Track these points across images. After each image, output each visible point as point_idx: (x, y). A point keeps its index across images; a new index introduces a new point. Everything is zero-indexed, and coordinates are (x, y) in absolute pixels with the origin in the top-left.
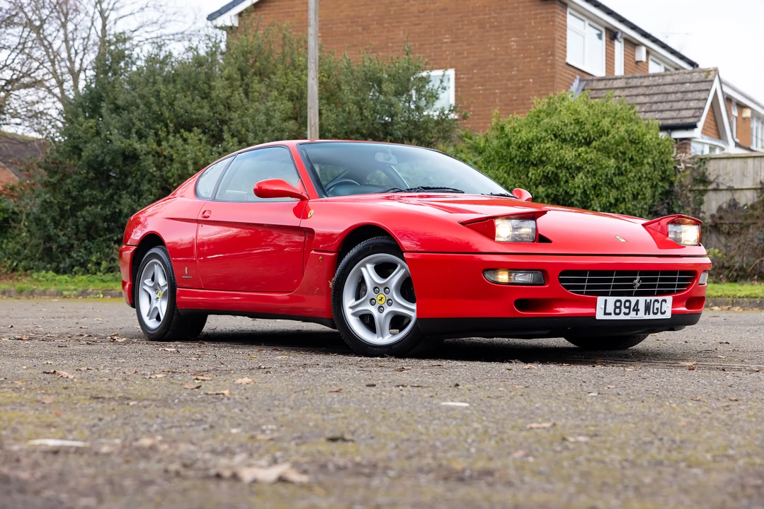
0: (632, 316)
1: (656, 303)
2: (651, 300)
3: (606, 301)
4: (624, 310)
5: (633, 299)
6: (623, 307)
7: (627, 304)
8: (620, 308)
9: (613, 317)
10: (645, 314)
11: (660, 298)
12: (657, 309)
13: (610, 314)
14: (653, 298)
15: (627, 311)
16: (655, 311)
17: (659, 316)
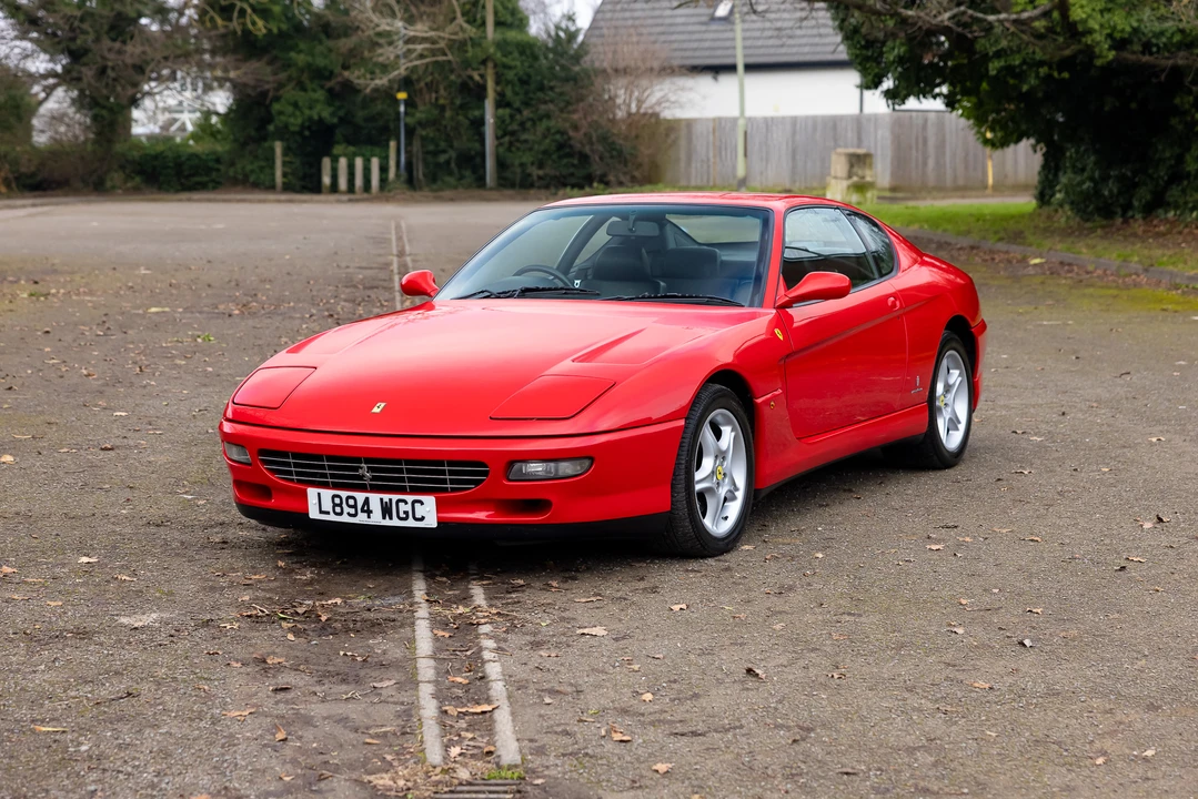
0: (362, 519)
1: (401, 505)
2: (391, 500)
3: (319, 494)
4: (346, 509)
5: (360, 497)
6: (344, 505)
7: (351, 502)
8: (340, 505)
9: (332, 517)
10: (384, 518)
11: (410, 498)
12: (406, 513)
13: (328, 513)
14: (395, 497)
15: (352, 511)
16: (402, 515)
17: (411, 523)
